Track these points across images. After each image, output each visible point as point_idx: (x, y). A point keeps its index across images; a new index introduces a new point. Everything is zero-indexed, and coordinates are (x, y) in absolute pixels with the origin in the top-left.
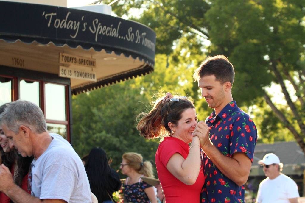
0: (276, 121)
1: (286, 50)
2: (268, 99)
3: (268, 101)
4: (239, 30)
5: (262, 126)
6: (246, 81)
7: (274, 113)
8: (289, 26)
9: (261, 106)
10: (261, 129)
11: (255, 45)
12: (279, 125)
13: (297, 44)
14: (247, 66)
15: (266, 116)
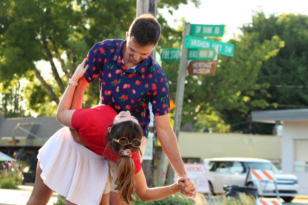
0: (43, 94)
1: (56, 29)
2: (38, 74)
3: (38, 76)
4: (15, 9)
5: (31, 99)
6: (19, 55)
7: (43, 87)
8: (60, 8)
9: (31, 80)
10: (30, 101)
11: (29, 23)
12: (46, 98)
13: (66, 24)
14: (21, 42)
15: (35, 90)
